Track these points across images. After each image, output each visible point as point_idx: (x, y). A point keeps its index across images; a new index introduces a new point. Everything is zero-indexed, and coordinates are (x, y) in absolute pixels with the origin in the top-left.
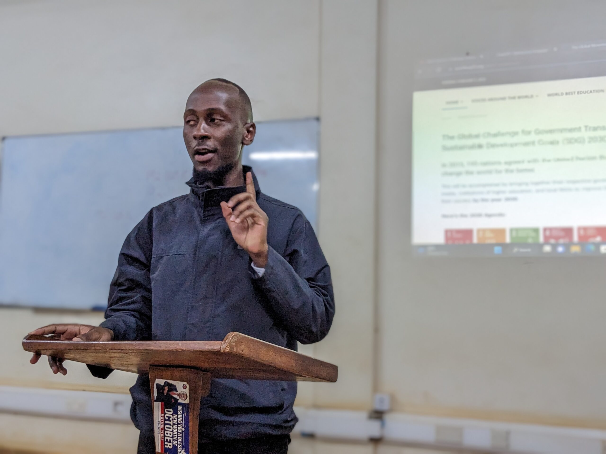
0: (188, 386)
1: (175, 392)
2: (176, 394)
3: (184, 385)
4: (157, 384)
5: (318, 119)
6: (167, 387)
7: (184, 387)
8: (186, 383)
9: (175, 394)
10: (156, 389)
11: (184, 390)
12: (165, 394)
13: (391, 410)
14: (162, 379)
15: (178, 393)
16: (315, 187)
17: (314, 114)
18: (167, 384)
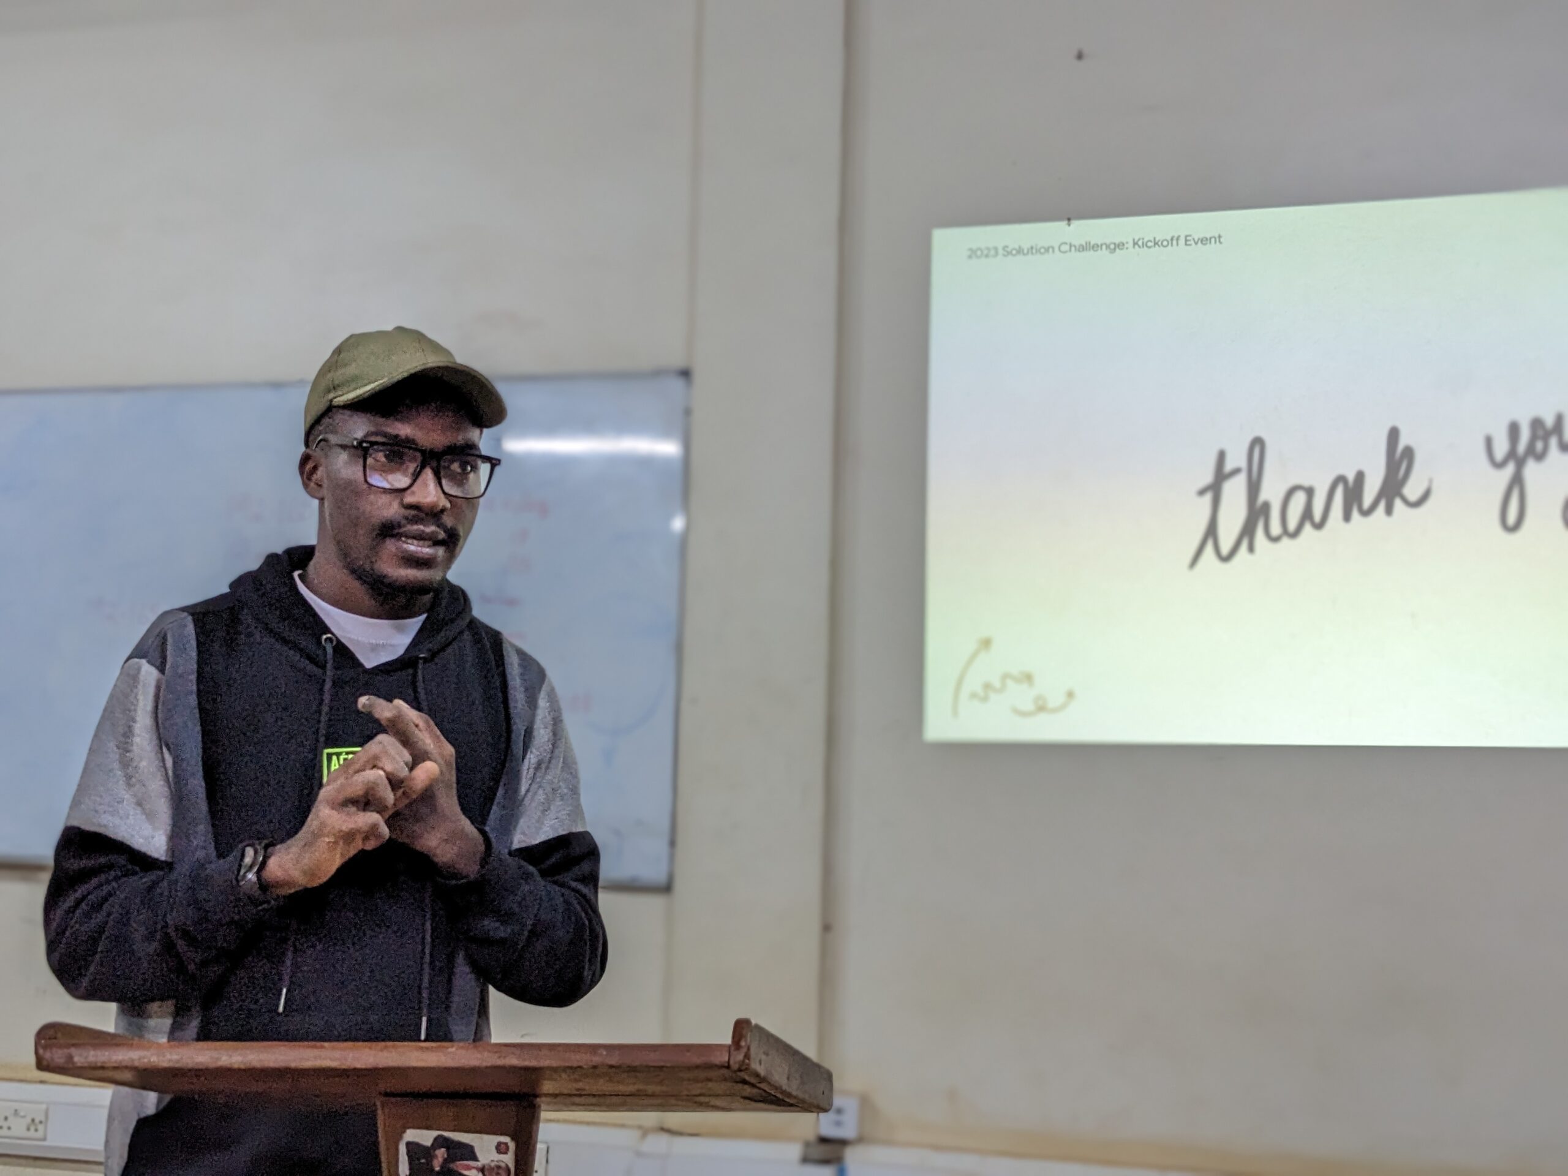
0: (512, 1146)
1: (472, 1163)
2: (474, 1168)
3: (499, 1145)
4: (408, 1144)
5: (685, 374)
6: (443, 1150)
7: (501, 1149)
8: (506, 1139)
9: (469, 1168)
10: (406, 1158)
11: (502, 1157)
12: (437, 1169)
13: (860, 1140)
14: (428, 1128)
15: (479, 1164)
16: (678, 524)
17: (678, 361)
18: (440, 1142)
